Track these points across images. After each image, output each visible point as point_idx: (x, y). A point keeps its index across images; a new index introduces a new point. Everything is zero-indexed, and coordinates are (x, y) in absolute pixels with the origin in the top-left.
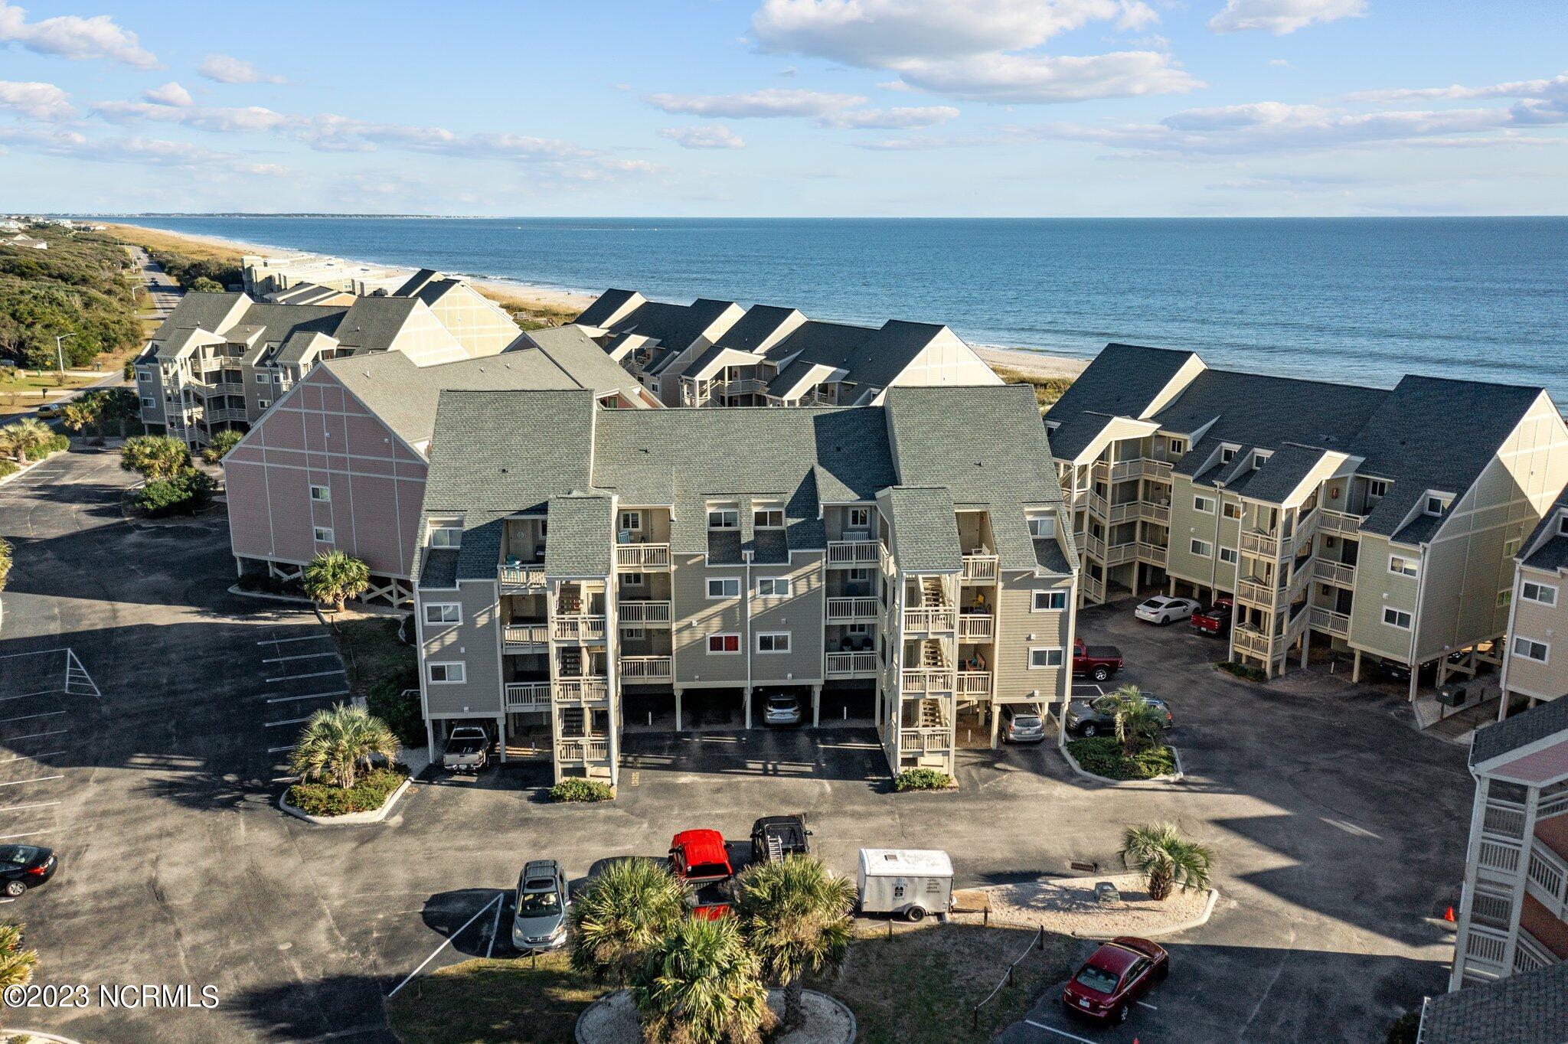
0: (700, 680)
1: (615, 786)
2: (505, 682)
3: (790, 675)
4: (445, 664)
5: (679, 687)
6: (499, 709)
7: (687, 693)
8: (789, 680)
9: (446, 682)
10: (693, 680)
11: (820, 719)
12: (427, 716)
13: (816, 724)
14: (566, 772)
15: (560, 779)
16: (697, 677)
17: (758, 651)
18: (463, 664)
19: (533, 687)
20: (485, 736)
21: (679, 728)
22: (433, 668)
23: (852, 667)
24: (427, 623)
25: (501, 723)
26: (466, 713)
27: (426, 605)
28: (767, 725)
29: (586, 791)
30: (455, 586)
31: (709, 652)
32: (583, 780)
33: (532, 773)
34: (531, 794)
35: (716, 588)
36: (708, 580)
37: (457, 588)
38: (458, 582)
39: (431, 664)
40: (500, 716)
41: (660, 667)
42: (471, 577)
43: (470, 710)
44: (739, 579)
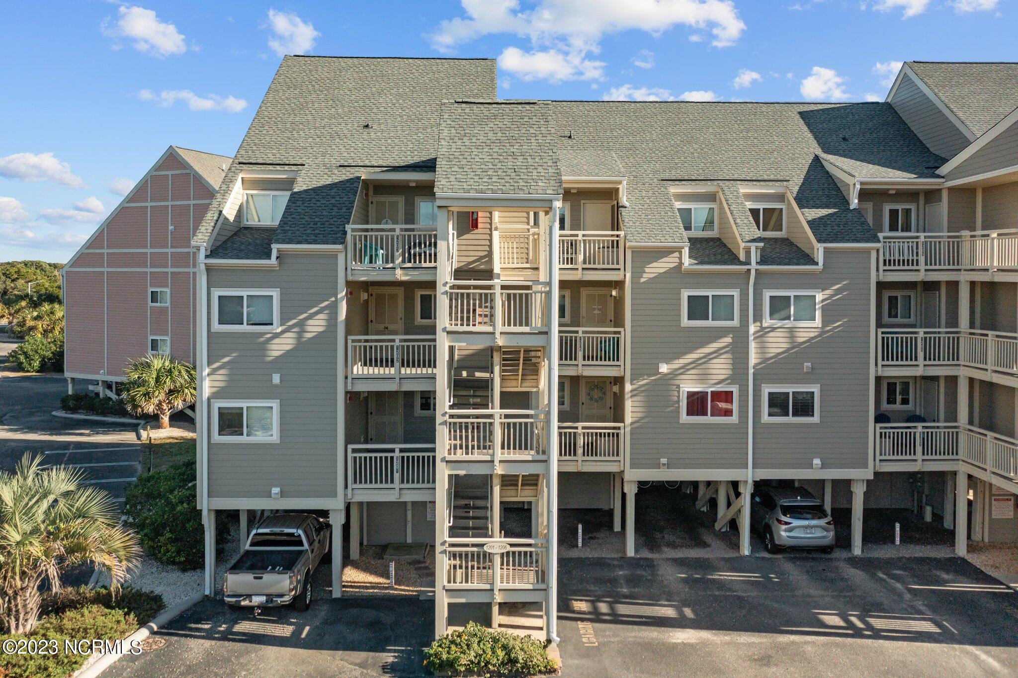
0: (669, 466)
1: (553, 645)
2: (348, 442)
3: (817, 462)
4: (243, 404)
5: (633, 476)
6: (334, 494)
7: (646, 489)
8: (816, 470)
9: (243, 439)
10: (658, 466)
11: (866, 539)
12: (206, 504)
13: (857, 550)
14: (457, 614)
15: (443, 629)
16: (664, 460)
17: (765, 418)
18: (275, 404)
19: (397, 454)
20: (306, 546)
21: (631, 552)
22: (222, 413)
23: (919, 449)
24: (216, 327)
25: (337, 521)
26: (275, 502)
27: (217, 293)
28: (778, 549)
29: (501, 654)
30: (268, 256)
31: (684, 418)
32: (490, 630)
33: (387, 618)
34: (389, 658)
35: (698, 307)
36: (685, 294)
37: (273, 260)
38: (275, 247)
39: (217, 404)
40: (335, 505)
41: (602, 443)
42: (300, 243)
43: (283, 494)
44: (736, 293)
